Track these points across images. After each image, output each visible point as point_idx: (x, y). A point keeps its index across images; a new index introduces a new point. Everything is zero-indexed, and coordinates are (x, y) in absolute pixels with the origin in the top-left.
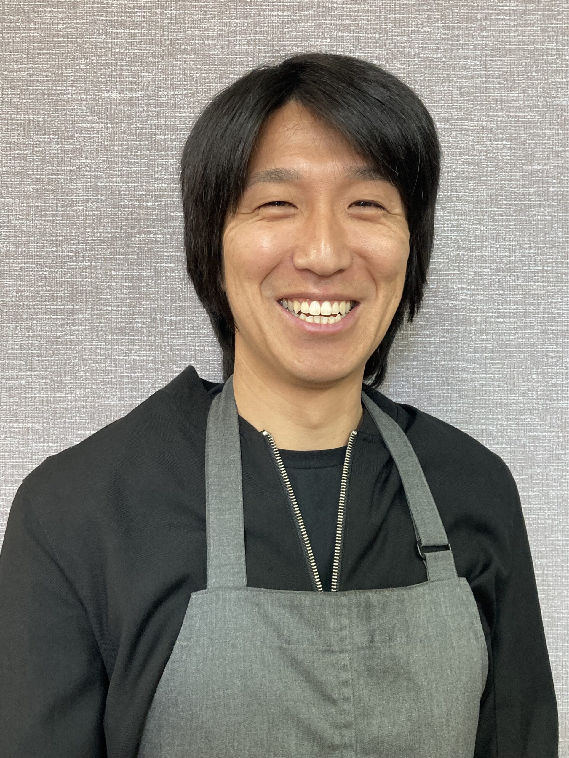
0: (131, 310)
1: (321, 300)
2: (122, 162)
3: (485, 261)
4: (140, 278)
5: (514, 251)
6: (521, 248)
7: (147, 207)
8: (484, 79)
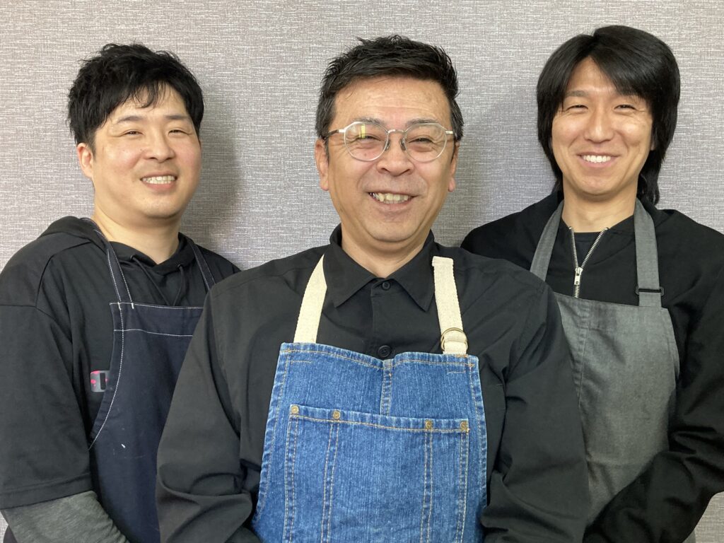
0: (266, 157)
1: (597, 155)
2: (261, 69)
3: (473, 129)
4: (272, 138)
5: (491, 122)
6: (495, 120)
7: (275, 96)
8: (475, 18)
